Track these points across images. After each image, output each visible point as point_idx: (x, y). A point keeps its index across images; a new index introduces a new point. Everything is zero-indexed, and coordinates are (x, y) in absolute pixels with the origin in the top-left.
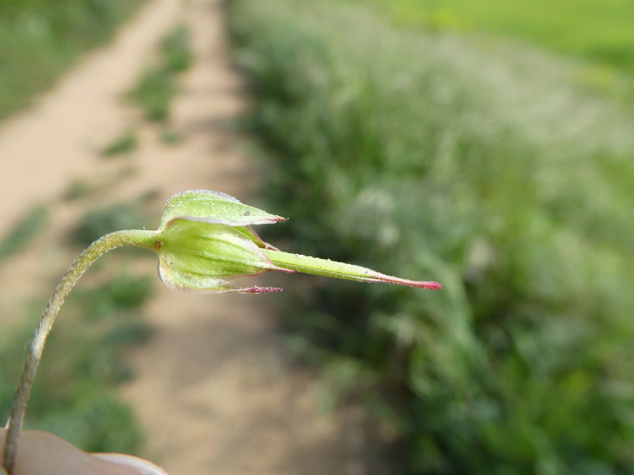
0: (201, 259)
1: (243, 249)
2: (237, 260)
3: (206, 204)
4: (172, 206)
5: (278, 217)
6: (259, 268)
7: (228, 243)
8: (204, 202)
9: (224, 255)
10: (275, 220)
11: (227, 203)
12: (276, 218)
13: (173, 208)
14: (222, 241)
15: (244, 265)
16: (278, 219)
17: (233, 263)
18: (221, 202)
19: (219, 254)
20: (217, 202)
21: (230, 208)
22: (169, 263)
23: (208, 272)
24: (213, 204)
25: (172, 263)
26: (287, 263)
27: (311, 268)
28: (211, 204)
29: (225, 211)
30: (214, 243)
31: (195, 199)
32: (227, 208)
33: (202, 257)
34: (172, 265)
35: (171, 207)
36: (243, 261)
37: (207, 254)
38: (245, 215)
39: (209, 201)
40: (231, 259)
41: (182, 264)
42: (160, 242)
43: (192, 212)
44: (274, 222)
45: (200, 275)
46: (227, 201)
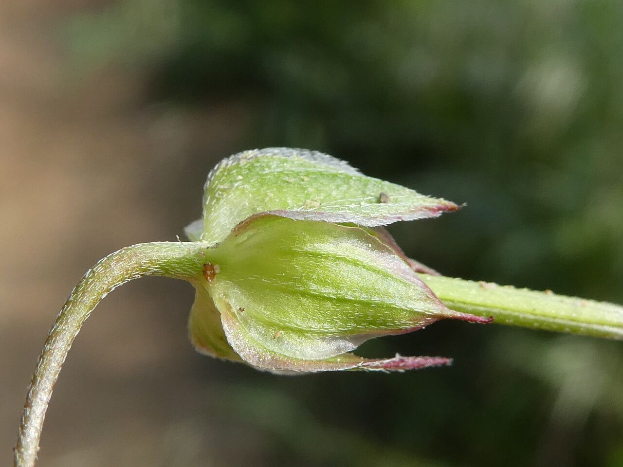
0: (304, 300)
1: (386, 275)
2: (376, 299)
3: (292, 180)
4: (222, 187)
5: (443, 202)
6: (418, 313)
7: (355, 264)
8: (288, 175)
9: (349, 289)
10: (439, 209)
11: (335, 176)
12: (440, 205)
13: (224, 190)
14: (345, 260)
15: (389, 308)
16: (443, 207)
17: (367, 304)
18: (321, 174)
19: (338, 287)
20: (314, 173)
21: (345, 187)
22: (235, 310)
23: (315, 326)
24: (306, 179)
25: (241, 310)
26: (464, 303)
27: (514, 311)
28: (303, 180)
29: (334, 193)
30: (329, 263)
31: (267, 169)
32: (338, 187)
33: (304, 294)
34: (243, 313)
35: (219, 189)
36: (388, 301)
37: (314, 287)
38: (379, 201)
39: (298, 174)
40: (364, 297)
41: (264, 311)
42: (212, 266)
43: (267, 199)
44: (438, 214)
45: (300, 332)
46: (334, 172)
